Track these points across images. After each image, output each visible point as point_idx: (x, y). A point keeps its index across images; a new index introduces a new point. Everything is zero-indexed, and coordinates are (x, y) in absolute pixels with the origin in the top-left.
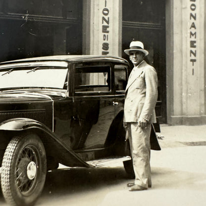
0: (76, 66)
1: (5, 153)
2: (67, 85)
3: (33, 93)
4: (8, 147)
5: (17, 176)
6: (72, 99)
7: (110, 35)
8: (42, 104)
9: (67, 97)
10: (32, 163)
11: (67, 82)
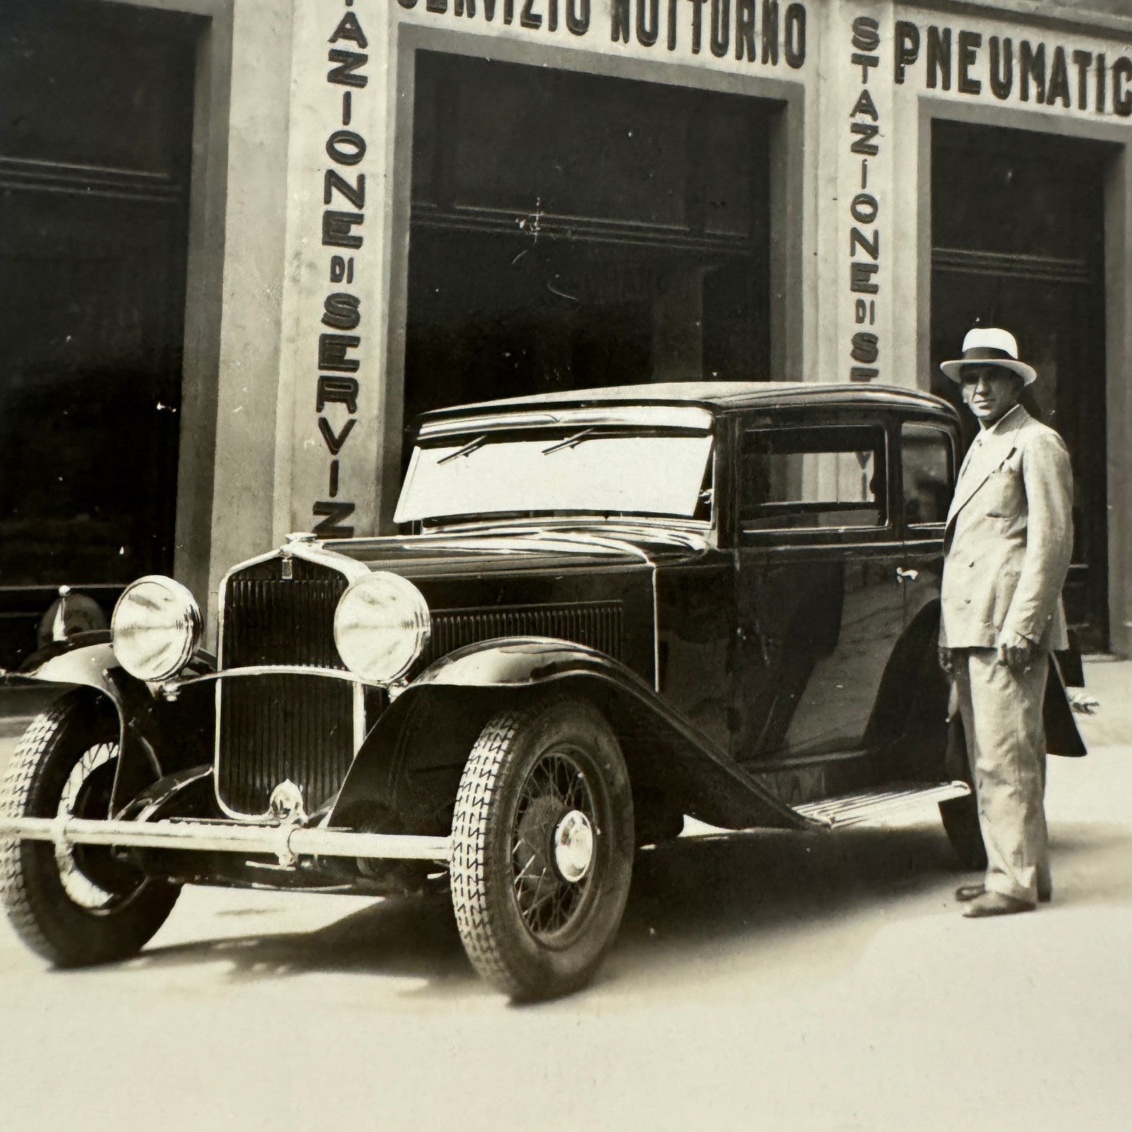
0: (743, 425)
1: (465, 780)
2: (712, 499)
3: (572, 536)
4: (474, 754)
5: (517, 871)
6: (730, 558)
7: (882, 301)
8: (610, 578)
9: (711, 552)
10: (576, 815)
11: (712, 491)
